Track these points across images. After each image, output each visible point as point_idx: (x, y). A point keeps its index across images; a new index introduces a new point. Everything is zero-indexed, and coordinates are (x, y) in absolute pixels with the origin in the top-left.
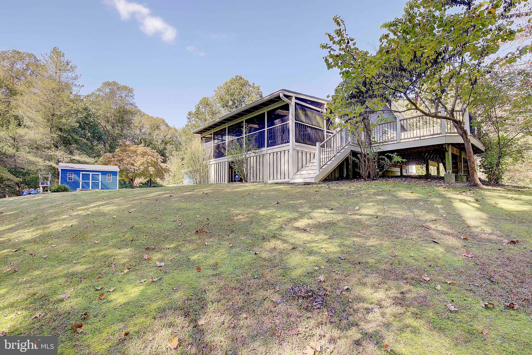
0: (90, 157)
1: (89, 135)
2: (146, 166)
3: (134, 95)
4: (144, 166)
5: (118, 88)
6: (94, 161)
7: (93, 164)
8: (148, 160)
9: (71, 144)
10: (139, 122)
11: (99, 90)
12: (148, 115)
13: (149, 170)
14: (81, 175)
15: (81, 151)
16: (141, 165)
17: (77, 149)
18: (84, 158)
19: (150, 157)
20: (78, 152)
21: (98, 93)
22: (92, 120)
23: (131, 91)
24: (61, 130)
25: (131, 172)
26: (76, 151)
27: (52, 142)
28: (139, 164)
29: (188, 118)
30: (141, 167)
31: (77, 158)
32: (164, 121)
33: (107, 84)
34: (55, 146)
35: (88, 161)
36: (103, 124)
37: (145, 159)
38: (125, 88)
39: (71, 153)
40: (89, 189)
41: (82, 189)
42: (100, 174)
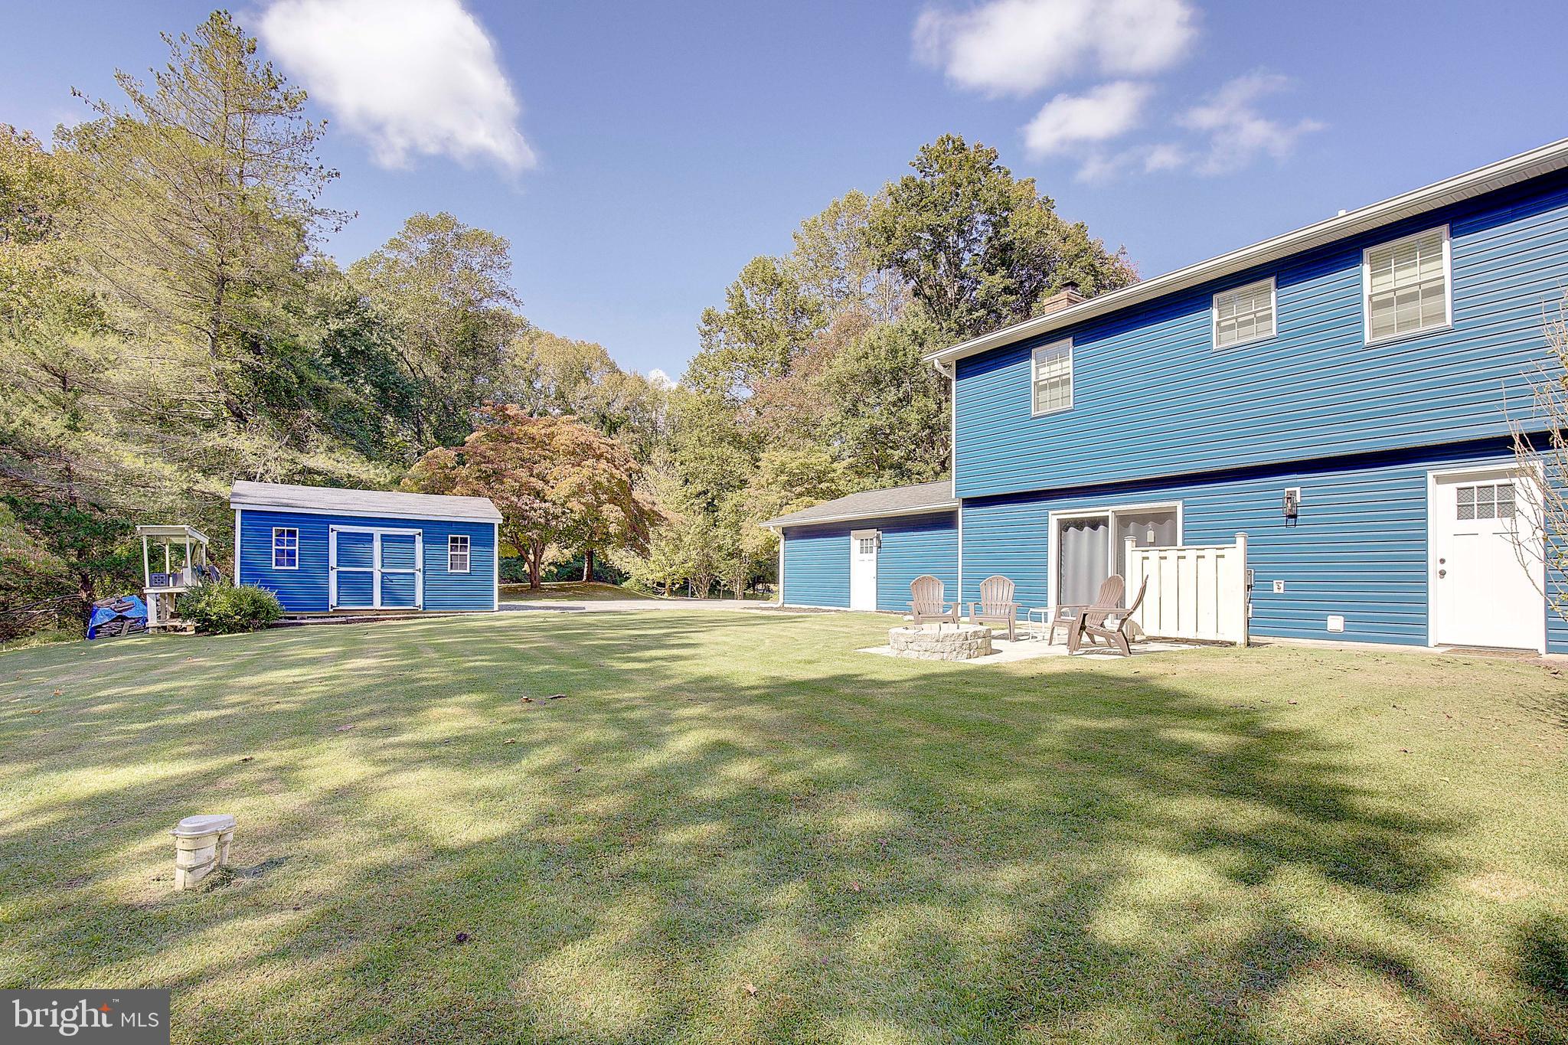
0: (370, 459)
1: (367, 391)
2: (589, 498)
3: (510, 264)
4: (583, 500)
5: (458, 237)
6: (389, 478)
7: (384, 488)
8: (598, 478)
9: (295, 406)
10: (525, 356)
11: (396, 245)
12: (552, 336)
13: (605, 514)
14: (333, 538)
15: (337, 438)
16: (574, 494)
17: (324, 428)
18: (350, 465)
19: (603, 464)
20: (326, 439)
21: (392, 256)
22: (374, 338)
23: (499, 249)
24: (255, 347)
25: (536, 525)
26: (314, 434)
27: (222, 396)
28: (566, 492)
29: (705, 334)
30: (574, 504)
31: (319, 461)
32: (604, 354)
33: (423, 225)
34: (233, 413)
35: (364, 477)
36: (413, 356)
37: (586, 472)
38: (481, 239)
39: (299, 442)
40: (372, 604)
41: (340, 608)
42: (419, 534)
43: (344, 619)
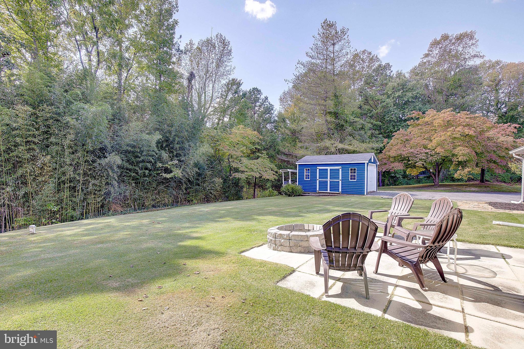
14: (318, 170)
40: (327, 191)
41: (320, 191)
42: (341, 168)
43: (318, 195)
